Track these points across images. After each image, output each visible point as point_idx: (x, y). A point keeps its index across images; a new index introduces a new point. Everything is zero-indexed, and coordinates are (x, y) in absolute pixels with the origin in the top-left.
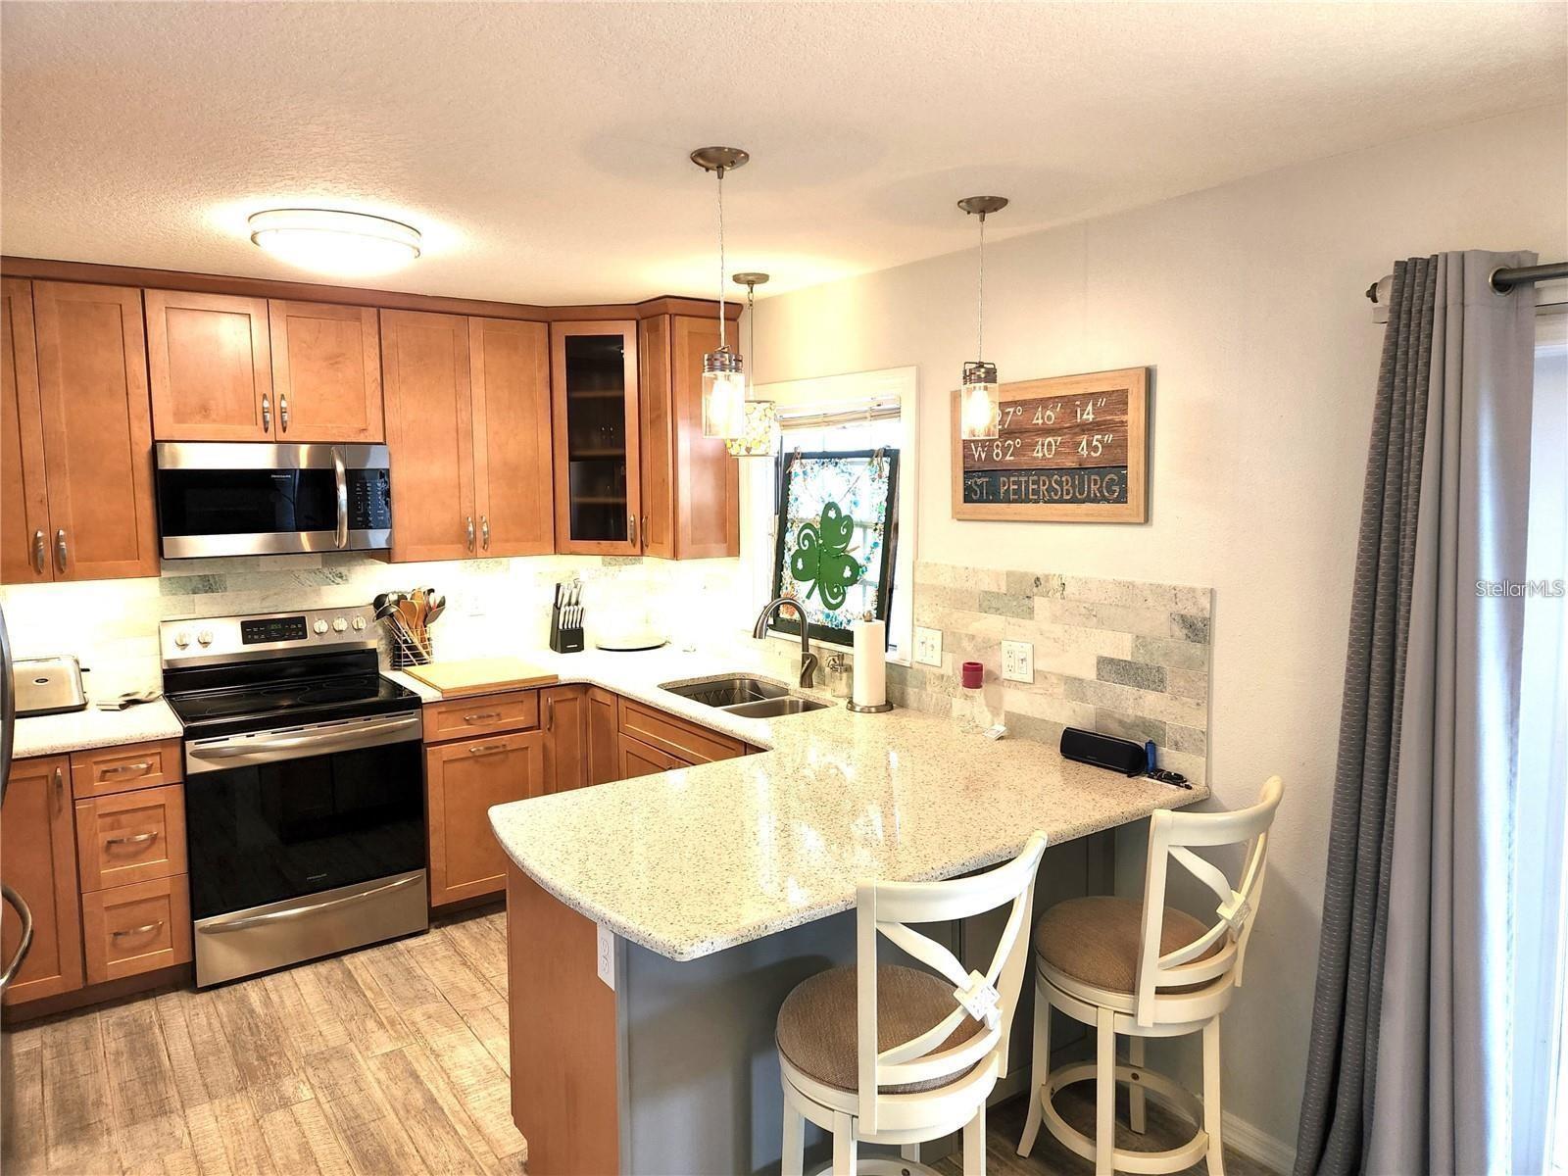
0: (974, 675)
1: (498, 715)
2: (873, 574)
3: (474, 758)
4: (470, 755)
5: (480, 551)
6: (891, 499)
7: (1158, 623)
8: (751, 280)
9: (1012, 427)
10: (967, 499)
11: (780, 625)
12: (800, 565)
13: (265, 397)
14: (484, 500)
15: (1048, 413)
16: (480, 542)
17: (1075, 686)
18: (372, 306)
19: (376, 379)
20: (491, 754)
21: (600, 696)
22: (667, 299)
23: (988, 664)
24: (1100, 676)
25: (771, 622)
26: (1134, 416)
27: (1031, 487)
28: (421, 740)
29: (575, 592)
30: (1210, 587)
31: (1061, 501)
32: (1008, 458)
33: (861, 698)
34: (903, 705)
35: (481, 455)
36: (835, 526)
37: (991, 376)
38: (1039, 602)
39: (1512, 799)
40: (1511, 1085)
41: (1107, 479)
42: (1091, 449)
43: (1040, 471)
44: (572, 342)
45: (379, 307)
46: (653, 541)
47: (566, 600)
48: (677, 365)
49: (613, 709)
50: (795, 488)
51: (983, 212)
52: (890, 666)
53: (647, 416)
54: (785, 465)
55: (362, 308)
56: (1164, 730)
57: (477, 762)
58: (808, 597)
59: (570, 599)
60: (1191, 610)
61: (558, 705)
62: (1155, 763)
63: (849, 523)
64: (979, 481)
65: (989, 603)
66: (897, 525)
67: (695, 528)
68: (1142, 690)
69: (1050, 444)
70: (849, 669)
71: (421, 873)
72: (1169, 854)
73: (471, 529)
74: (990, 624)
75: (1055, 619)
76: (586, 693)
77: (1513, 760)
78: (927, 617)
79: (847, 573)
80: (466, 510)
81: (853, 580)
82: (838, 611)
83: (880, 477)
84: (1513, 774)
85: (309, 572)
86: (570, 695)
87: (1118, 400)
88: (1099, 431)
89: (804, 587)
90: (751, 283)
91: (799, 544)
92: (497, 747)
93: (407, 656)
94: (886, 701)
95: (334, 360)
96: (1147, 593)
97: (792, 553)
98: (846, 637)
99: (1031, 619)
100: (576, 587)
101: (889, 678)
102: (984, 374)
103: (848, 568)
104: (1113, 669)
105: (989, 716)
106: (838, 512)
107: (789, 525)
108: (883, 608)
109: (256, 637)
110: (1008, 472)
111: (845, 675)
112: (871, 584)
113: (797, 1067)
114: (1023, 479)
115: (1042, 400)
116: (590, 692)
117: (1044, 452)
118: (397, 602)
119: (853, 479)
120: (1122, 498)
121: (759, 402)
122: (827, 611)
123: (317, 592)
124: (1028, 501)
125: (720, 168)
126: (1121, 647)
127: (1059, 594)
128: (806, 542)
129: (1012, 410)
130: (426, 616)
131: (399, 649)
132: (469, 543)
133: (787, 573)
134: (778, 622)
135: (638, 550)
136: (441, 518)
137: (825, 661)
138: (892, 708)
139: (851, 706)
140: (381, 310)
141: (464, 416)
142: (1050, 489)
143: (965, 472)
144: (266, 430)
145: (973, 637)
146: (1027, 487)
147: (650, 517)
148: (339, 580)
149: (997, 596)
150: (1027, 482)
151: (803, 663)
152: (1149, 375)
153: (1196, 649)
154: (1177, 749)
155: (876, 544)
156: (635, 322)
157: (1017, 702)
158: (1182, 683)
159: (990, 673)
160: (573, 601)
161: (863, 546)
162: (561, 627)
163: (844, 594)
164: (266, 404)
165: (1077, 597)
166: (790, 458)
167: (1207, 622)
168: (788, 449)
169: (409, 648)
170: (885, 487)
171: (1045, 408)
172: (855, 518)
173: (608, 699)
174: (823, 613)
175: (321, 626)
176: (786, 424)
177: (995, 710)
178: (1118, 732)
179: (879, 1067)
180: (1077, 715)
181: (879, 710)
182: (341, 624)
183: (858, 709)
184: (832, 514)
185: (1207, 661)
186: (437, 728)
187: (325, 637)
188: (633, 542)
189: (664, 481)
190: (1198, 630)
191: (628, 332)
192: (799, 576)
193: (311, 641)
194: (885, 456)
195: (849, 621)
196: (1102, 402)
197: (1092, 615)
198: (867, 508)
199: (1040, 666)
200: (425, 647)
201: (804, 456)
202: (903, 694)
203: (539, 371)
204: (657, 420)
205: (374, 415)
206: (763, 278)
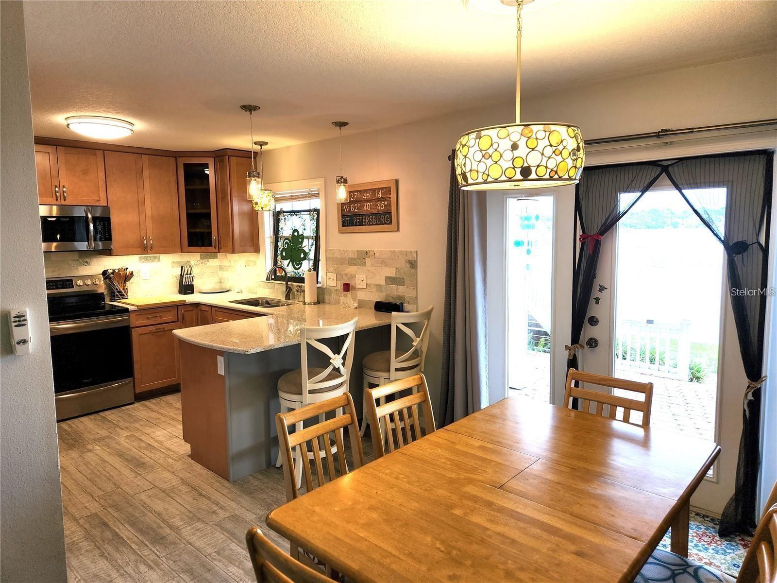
0: (347, 287)
1: (161, 316)
2: (312, 255)
3: (151, 333)
4: (150, 332)
5: (149, 251)
6: (318, 227)
7: (402, 263)
8: (262, 144)
9: (357, 199)
10: (343, 226)
11: (277, 278)
12: (284, 254)
13: (56, 187)
14: (150, 231)
15: (368, 194)
16: (149, 248)
17: (379, 287)
18: (101, 150)
19: (103, 180)
20: (158, 332)
21: (203, 308)
22: (228, 150)
23: (352, 283)
24: (386, 283)
25: (273, 277)
26: (393, 196)
27: (364, 220)
28: (129, 326)
29: (190, 269)
30: (415, 250)
31: (373, 225)
32: (356, 210)
33: (307, 300)
34: (323, 302)
35: (149, 212)
36: (297, 238)
37: (346, 181)
38: (368, 260)
39: (485, 302)
40: (488, 381)
41: (386, 217)
42: (381, 207)
43: (366, 215)
44: (186, 166)
45: (104, 150)
46: (223, 246)
47: (186, 273)
48: (232, 175)
49: (210, 312)
50: (281, 224)
51: (341, 126)
52: (318, 288)
53: (220, 196)
54: (277, 216)
55: (97, 151)
56: (405, 298)
57: (153, 335)
58: (288, 266)
59: (188, 272)
60: (411, 258)
61: (185, 313)
62: (403, 309)
63: (302, 237)
64: (347, 219)
65: (352, 262)
66: (320, 237)
67: (241, 241)
68: (398, 286)
69: (368, 205)
70: (304, 291)
71: (130, 379)
72: (397, 326)
73: (145, 242)
74: (352, 269)
75: (372, 265)
76: (197, 307)
77: (485, 290)
78: (331, 269)
79: (302, 256)
80: (143, 234)
81: (304, 259)
82: (299, 271)
83: (313, 219)
84: (485, 294)
85: (73, 260)
86: (191, 309)
87: (388, 190)
88: (383, 201)
89: (286, 262)
90: (261, 145)
91: (283, 246)
92: (160, 329)
93: (117, 295)
94: (318, 301)
95: (85, 172)
96: (399, 254)
97: (281, 250)
98: (302, 280)
99: (365, 266)
100: (190, 267)
101: (318, 293)
102: (343, 180)
103: (302, 254)
104: (390, 280)
105: (353, 302)
106: (298, 233)
107: (279, 239)
108: (316, 267)
109: (52, 287)
110: (356, 215)
111: (302, 293)
112: (311, 260)
113: (284, 392)
114: (361, 218)
115: (365, 190)
116: (199, 307)
117: (367, 208)
118: (113, 273)
119: (303, 220)
120: (391, 223)
121: (266, 190)
122: (295, 271)
123: (77, 269)
124: (363, 225)
125: (250, 111)
126: (391, 272)
127: (373, 257)
128: (286, 245)
129: (356, 194)
130: (126, 279)
131: (114, 292)
132: (144, 248)
133: (279, 258)
134: (276, 278)
135: (217, 250)
136: (132, 237)
137: (295, 289)
138: (319, 303)
139: (304, 303)
140: (105, 151)
141: (141, 195)
142: (369, 221)
143: (342, 216)
144: (57, 200)
145: (347, 274)
146: (362, 220)
147: (222, 237)
148: (86, 264)
149: (354, 259)
150: (362, 219)
151: (286, 291)
152: (397, 182)
153: (413, 270)
154: (409, 304)
155: (312, 244)
156: (213, 159)
157: (362, 295)
158: (409, 282)
159: (352, 286)
160: (189, 272)
161: (307, 245)
162: (184, 284)
163: (301, 264)
164: (57, 189)
165: (379, 257)
166: (279, 213)
167: (416, 261)
168: (278, 209)
169: (119, 292)
170: (315, 223)
171: (367, 193)
172: (305, 235)
173: (207, 309)
174: (293, 272)
175: (80, 283)
176: (277, 200)
177: (354, 300)
178: (392, 301)
179: (308, 385)
180: (380, 297)
181: (315, 304)
182: (89, 282)
183: (307, 304)
184: (296, 234)
185: (416, 274)
186: (134, 321)
187: (82, 287)
188: (215, 247)
189: (228, 222)
190: (413, 264)
191: (210, 162)
192: (284, 258)
193: (75, 289)
194: (315, 211)
195: (303, 274)
196: (383, 191)
197: (384, 263)
198: (309, 231)
199: (368, 282)
200: (125, 292)
201: (284, 212)
202: (324, 298)
203: (172, 177)
204: (224, 197)
205: (103, 195)
206: (266, 143)
